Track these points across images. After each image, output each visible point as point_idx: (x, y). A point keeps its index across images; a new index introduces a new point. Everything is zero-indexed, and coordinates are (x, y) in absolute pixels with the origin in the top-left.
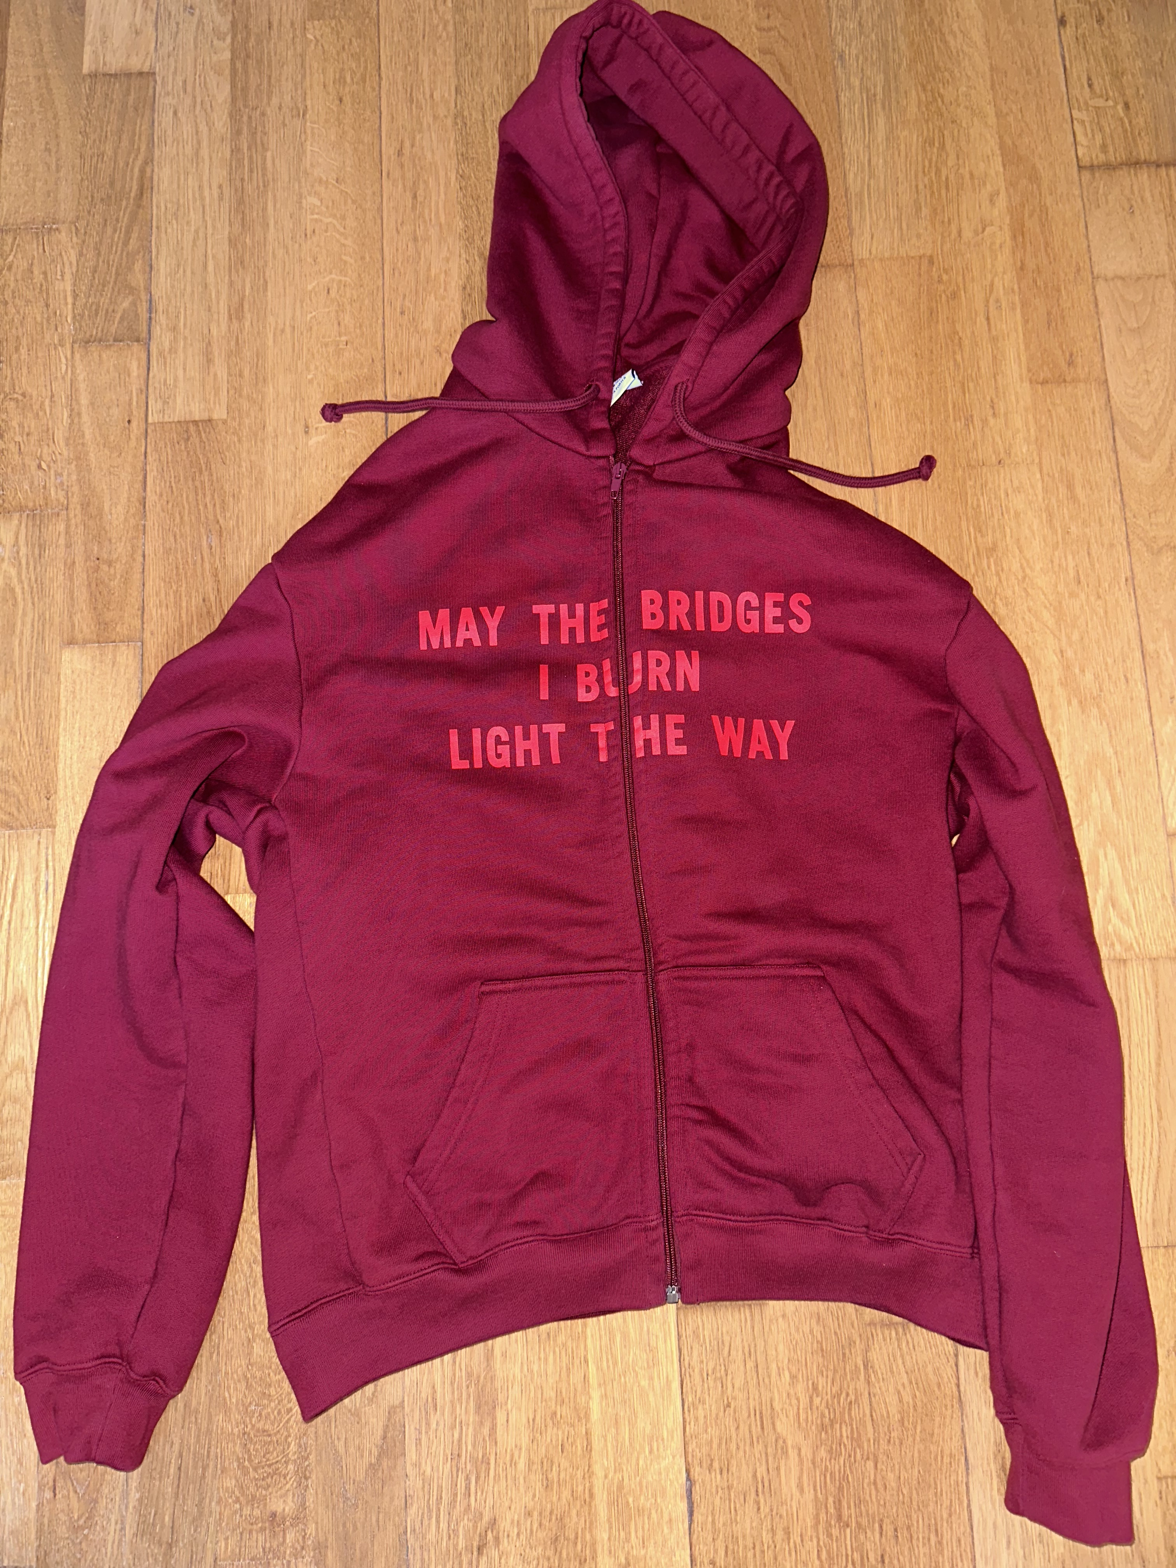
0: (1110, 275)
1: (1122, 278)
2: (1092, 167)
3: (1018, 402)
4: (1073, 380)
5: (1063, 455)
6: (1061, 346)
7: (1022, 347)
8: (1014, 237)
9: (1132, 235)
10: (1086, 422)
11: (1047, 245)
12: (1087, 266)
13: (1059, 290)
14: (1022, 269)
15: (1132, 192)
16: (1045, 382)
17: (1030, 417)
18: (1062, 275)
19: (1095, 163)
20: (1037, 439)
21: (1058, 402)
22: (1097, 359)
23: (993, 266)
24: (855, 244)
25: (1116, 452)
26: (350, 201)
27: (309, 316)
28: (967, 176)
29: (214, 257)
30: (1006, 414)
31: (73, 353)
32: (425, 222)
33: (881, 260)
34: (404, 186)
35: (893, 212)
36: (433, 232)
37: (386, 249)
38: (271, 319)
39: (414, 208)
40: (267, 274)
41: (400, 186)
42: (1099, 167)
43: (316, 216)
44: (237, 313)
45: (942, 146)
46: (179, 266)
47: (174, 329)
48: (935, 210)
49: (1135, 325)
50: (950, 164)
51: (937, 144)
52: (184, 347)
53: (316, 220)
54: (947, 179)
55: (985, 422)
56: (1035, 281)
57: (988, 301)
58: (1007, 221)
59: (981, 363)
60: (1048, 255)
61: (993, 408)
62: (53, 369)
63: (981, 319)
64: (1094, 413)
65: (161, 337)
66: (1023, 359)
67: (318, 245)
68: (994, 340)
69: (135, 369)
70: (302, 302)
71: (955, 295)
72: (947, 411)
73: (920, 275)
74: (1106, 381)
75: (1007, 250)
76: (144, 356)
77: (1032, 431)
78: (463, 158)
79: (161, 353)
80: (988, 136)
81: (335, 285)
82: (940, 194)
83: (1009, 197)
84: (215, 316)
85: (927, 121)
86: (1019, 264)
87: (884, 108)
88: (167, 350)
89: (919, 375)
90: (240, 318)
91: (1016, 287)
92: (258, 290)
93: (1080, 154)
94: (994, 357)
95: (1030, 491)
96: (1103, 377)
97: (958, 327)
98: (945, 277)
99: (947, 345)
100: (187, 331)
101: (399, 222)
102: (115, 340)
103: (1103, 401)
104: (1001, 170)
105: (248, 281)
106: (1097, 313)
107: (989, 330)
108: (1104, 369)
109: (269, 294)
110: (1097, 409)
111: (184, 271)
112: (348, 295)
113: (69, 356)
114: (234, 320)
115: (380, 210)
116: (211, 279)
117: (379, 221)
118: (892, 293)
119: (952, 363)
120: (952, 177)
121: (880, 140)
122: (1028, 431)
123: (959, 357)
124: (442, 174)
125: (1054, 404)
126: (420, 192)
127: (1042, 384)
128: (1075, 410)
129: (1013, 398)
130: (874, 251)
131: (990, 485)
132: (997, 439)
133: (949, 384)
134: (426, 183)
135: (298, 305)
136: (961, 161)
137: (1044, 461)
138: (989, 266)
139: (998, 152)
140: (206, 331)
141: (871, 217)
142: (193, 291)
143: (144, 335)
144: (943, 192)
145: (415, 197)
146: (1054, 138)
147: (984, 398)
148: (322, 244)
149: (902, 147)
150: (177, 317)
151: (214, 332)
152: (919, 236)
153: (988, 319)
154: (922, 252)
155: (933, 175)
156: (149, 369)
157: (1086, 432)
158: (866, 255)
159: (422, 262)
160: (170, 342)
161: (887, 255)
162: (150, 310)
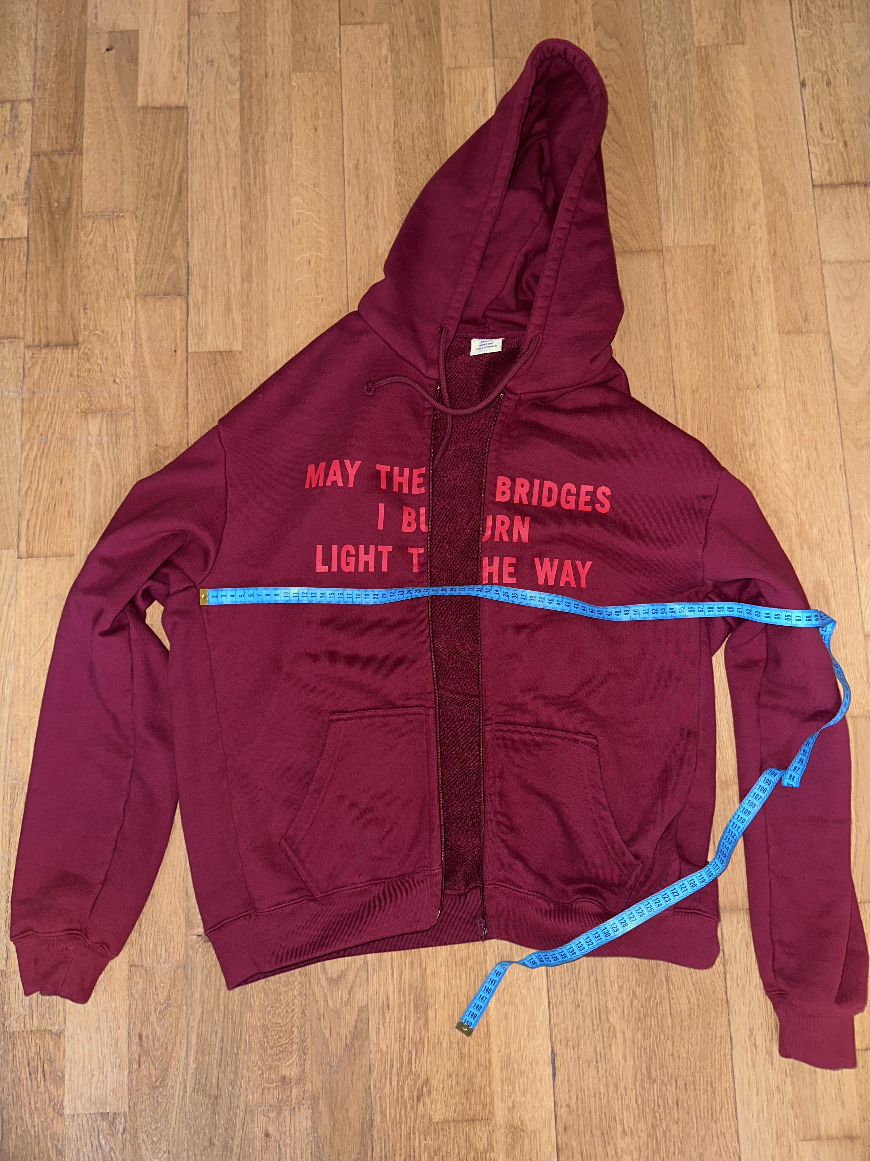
0: (832, 260)
1: (841, 263)
2: (821, 186)
3: (770, 346)
4: (807, 332)
5: (800, 382)
6: (799, 308)
7: (774, 308)
8: (769, 233)
9: (847, 233)
10: (816, 360)
11: (791, 238)
12: (818, 253)
13: (798, 270)
14: (774, 254)
15: (848, 203)
16: (788, 333)
17: (779, 356)
18: (801, 260)
19: (824, 183)
20: (783, 371)
21: (797, 346)
22: (823, 318)
23: (755, 252)
24: (663, 234)
25: (835, 381)
26: (323, 201)
27: (297, 280)
28: (739, 191)
29: (231, 238)
30: (763, 354)
31: (136, 303)
32: (374, 216)
33: (681, 247)
34: (360, 191)
35: (689, 215)
36: (380, 223)
37: (348, 235)
38: (270, 282)
39: (366, 206)
40: (268, 250)
41: (357, 190)
42: (826, 186)
43: (299, 211)
44: (247, 277)
45: (722, 170)
46: (207, 243)
47: (205, 287)
48: (717, 214)
49: (848, 294)
50: (727, 182)
51: (718, 168)
52: (212, 300)
53: (301, 214)
54: (725, 192)
55: (749, 359)
56: (783, 263)
57: (751, 277)
58: (765, 223)
59: (747, 320)
60: (791, 245)
61: (754, 349)
62: (123, 314)
63: (747, 289)
64: (820, 354)
65: (196, 293)
66: (775, 317)
67: (302, 231)
68: (755, 303)
69: (178, 315)
70: (291, 270)
71: (729, 272)
72: (723, 351)
73: (706, 258)
74: (829, 332)
75: (764, 242)
76: (184, 306)
77: (780, 366)
78: (400, 171)
79: (195, 304)
80: (753, 162)
81: (314, 259)
82: (720, 203)
83: (766, 205)
84: (233, 279)
85: (712, 152)
86: (772, 252)
87: (683, 142)
88: (200, 301)
89: (706, 326)
90: (250, 281)
91: (770, 268)
92: (261, 261)
93: (814, 177)
94: (756, 315)
95: (779, 406)
96: (827, 330)
97: (732, 294)
98: (723, 260)
99: (724, 306)
100: (214, 288)
101: (357, 215)
102: (164, 294)
103: (827, 347)
104: (761, 186)
105: (254, 254)
106: (824, 286)
107: (752, 296)
108: (827, 324)
109: (269, 263)
110: (823, 351)
111: (211, 248)
112: (323, 266)
113: (133, 305)
114: (245, 282)
115: (344, 206)
116: (229, 254)
117: (343, 215)
118: (688, 270)
119: (727, 318)
120: (728, 191)
121: (680, 164)
122: (777, 366)
123: (732, 315)
124: (385, 182)
125: (794, 347)
126: (371, 195)
127: (787, 333)
128: (808, 352)
129: (768, 343)
130: (676, 241)
131: (752, 402)
132: (757, 371)
133: (725, 332)
134: (374, 188)
135: (289, 272)
136: (735, 180)
137: (787, 386)
138: (752, 253)
139: (760, 174)
140: (226, 289)
141: (674, 218)
142: (217, 262)
143: (184, 291)
144: (723, 201)
145: (367, 198)
146: (797, 165)
147: (748, 343)
148: (305, 230)
149: (696, 169)
150: (207, 279)
151: (232, 290)
152: (706, 232)
153: (751, 289)
154: (708, 242)
155: (716, 189)
156: (188, 315)
157: (815, 367)
158: (670, 244)
159: (373, 244)
160: (202, 296)
161: (685, 244)
162: (188, 274)
